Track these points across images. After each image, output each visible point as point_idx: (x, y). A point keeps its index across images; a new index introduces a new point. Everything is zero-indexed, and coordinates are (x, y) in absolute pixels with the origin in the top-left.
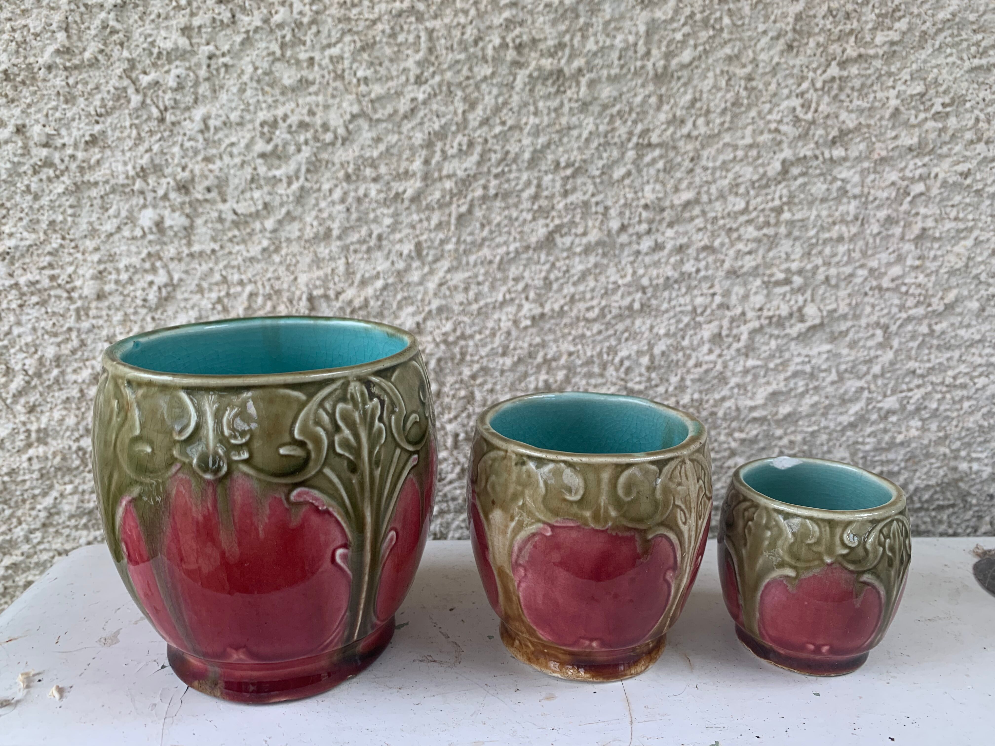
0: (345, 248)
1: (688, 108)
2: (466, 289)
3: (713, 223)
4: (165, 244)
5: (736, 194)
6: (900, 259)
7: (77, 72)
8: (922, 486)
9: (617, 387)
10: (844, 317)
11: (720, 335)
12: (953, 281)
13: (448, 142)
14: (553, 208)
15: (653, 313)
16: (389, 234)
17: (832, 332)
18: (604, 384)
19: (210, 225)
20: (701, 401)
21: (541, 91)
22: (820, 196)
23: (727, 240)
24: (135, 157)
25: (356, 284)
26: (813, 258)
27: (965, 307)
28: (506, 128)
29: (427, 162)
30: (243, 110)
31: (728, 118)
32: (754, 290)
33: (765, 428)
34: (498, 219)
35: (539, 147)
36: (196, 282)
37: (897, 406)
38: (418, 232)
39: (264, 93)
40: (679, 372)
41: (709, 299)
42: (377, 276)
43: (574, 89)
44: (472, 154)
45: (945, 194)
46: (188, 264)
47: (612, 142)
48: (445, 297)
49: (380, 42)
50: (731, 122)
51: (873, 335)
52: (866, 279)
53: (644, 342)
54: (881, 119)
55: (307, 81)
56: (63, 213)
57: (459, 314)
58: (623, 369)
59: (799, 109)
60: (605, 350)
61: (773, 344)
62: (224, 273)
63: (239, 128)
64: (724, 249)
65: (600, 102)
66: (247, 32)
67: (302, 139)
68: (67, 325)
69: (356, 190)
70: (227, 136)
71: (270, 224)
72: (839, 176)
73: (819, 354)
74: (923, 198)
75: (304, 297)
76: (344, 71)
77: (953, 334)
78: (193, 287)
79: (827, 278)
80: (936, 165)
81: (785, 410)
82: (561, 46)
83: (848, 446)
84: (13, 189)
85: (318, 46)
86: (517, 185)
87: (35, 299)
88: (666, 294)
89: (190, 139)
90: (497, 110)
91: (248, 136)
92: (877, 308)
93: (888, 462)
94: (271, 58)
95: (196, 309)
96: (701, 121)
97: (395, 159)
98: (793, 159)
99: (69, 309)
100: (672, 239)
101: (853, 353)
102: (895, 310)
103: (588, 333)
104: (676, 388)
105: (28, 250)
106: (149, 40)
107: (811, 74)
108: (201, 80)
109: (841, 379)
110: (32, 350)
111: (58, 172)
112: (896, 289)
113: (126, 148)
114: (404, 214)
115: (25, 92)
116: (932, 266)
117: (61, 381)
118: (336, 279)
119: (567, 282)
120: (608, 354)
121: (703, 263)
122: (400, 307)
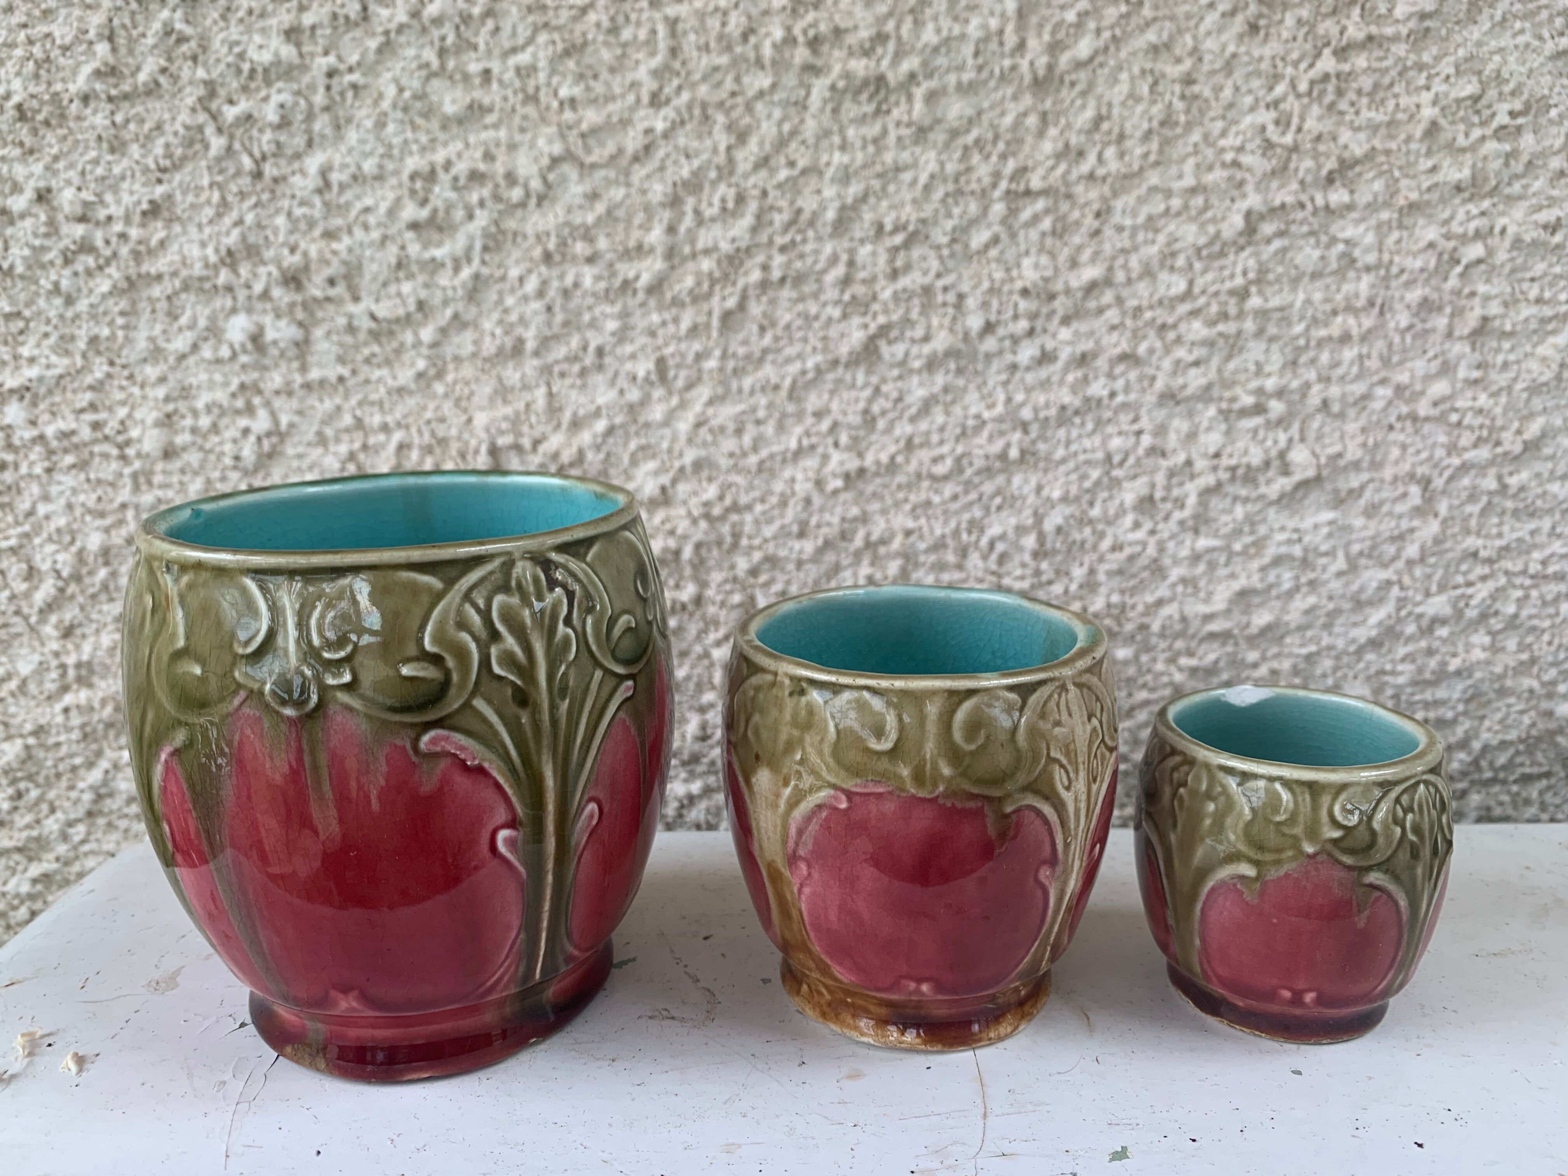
0: (546, 370)
1: (1089, 132)
2: (739, 432)
3: (1135, 317)
4: (265, 368)
5: (1172, 269)
6: (1447, 369)
7: (126, 105)
8: (1494, 742)
10: (1356, 465)
11: (1150, 499)
12: (1537, 403)
13: (705, 196)
14: (874, 298)
15: (1042, 464)
16: (615, 346)
17: (1336, 491)
19: (335, 338)
20: (1123, 607)
21: (851, 111)
22: (1310, 269)
23: (1158, 344)
24: (219, 234)
25: (564, 426)
26: (1301, 370)
27: (1558, 446)
28: (796, 172)
29: (671, 229)
30: (382, 156)
31: (1155, 147)
32: (1205, 424)
33: (1229, 649)
34: (787, 317)
35: (849, 201)
36: (315, 428)
37: (1448, 611)
38: (660, 341)
39: (415, 127)
40: (1087, 560)
41: (1132, 440)
42: (597, 414)
43: (903, 106)
44: (742, 215)
45: (1519, 261)
46: (302, 400)
47: (967, 189)
48: (705, 444)
49: (594, 41)
50: (1160, 152)
51: (1405, 495)
52: (1390, 403)
53: (1028, 512)
54: (1409, 139)
55: (480, 107)
56: (111, 323)
57: (728, 471)
58: (994, 557)
59: (1271, 128)
60: (964, 525)
61: (1239, 511)
62: (358, 413)
63: (377, 184)
64: (1154, 359)
65: (946, 126)
66: (387, 33)
67: (474, 198)
68: (119, 500)
69: (561, 277)
70: (358, 197)
71: (427, 334)
72: (1340, 235)
73: (1316, 527)
74: (1483, 267)
75: (484, 449)
76: (537, 89)
77: (1539, 491)
78: (311, 436)
79: (1325, 403)
80: (1502, 214)
81: (1261, 619)
82: (881, 38)
83: (1368, 678)
84: (33, 288)
85: (496, 52)
86: (815, 262)
87: (69, 459)
88: (1062, 433)
89: (302, 203)
90: (781, 143)
91: (391, 196)
92: (1411, 450)
93: (1437, 703)
94: (424, 73)
96: (1110, 153)
97: (621, 227)
98: (1264, 209)
99: (121, 475)
100: (1068, 343)
101: (1373, 524)
102: (1440, 453)
103: (936, 499)
104: (1081, 586)
105: (58, 384)
106: (237, 50)
107: (1290, 71)
108: (317, 110)
109: (1353, 567)
110: (67, 538)
111: (101, 261)
112: (1441, 419)
113: (205, 220)
114: (638, 313)
115: (50, 137)
116: (1501, 379)
118: (533, 419)
119: (900, 417)
120: (970, 532)
121: (1120, 383)
122: (634, 460)
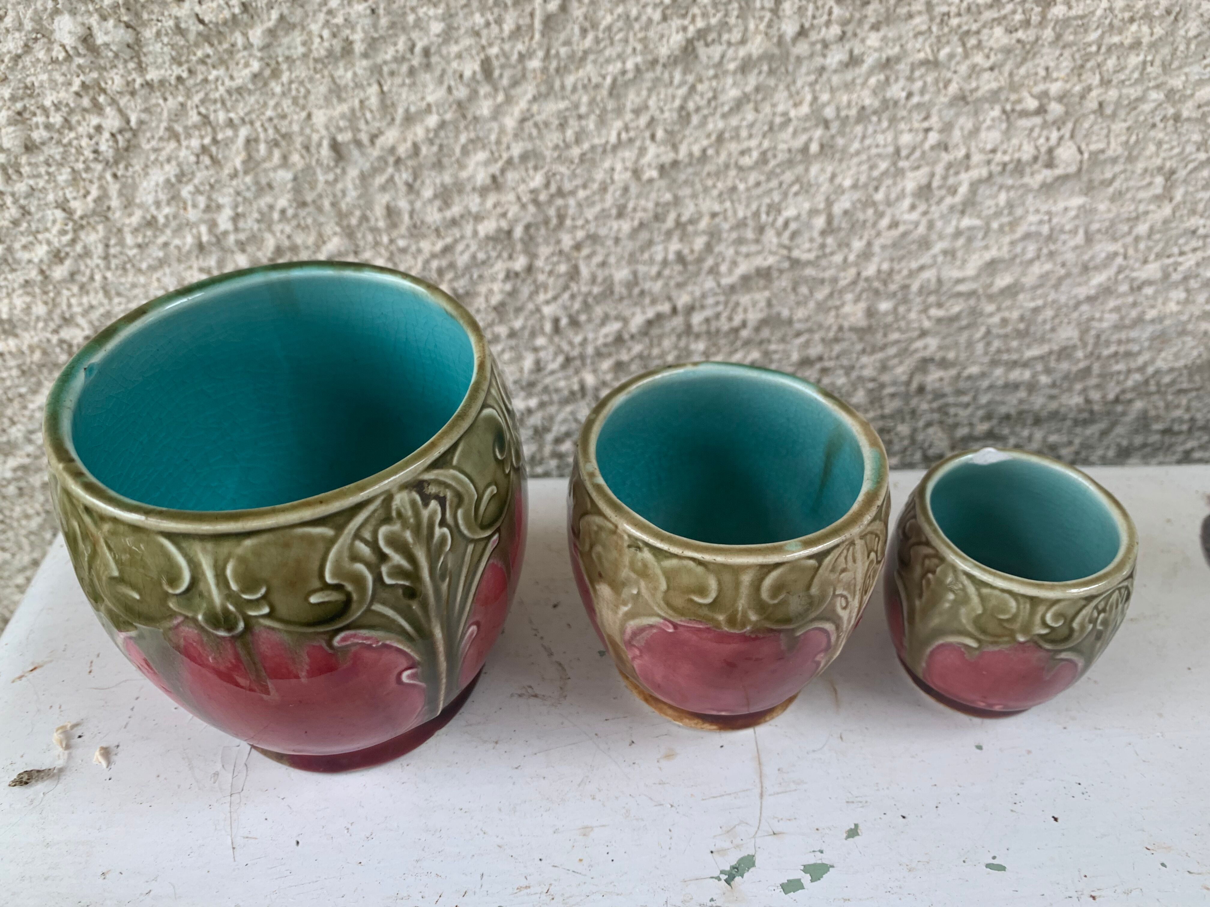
0: (376, 70)
2: (562, 126)
3: (941, 23)
4: (104, 69)
9: (777, 258)
10: (1114, 160)
11: (929, 186)
15: (838, 156)
16: (440, 46)
17: (1091, 181)
18: (759, 253)
20: (891, 272)
23: (960, 50)
25: (398, 121)
26: (1085, 76)
32: (988, 122)
33: (972, 303)
34: (609, 19)
36: (164, 125)
37: (1159, 275)
38: (484, 42)
40: (866, 235)
41: (921, 136)
42: (428, 109)
46: (146, 99)
48: (531, 138)
51: (1150, 184)
52: (1160, 105)
53: (821, 198)
57: (553, 162)
58: (787, 234)
60: (764, 209)
62: (203, 110)
64: (953, 63)
71: (256, 35)
73: (1066, 210)
75: (325, 143)
79: (1101, 105)
81: (1003, 281)
83: (1080, 323)
88: (859, 129)
92: (1165, 146)
93: (1129, 341)
95: (174, 163)
100: (876, 50)
101: (1115, 208)
102: (1190, 148)
103: (741, 186)
104: (858, 256)
109: (1089, 241)
114: (461, 14)
117: (10, 260)
118: (369, 115)
119: (713, 114)
120: (768, 214)
121: (919, 84)
122: (465, 151)
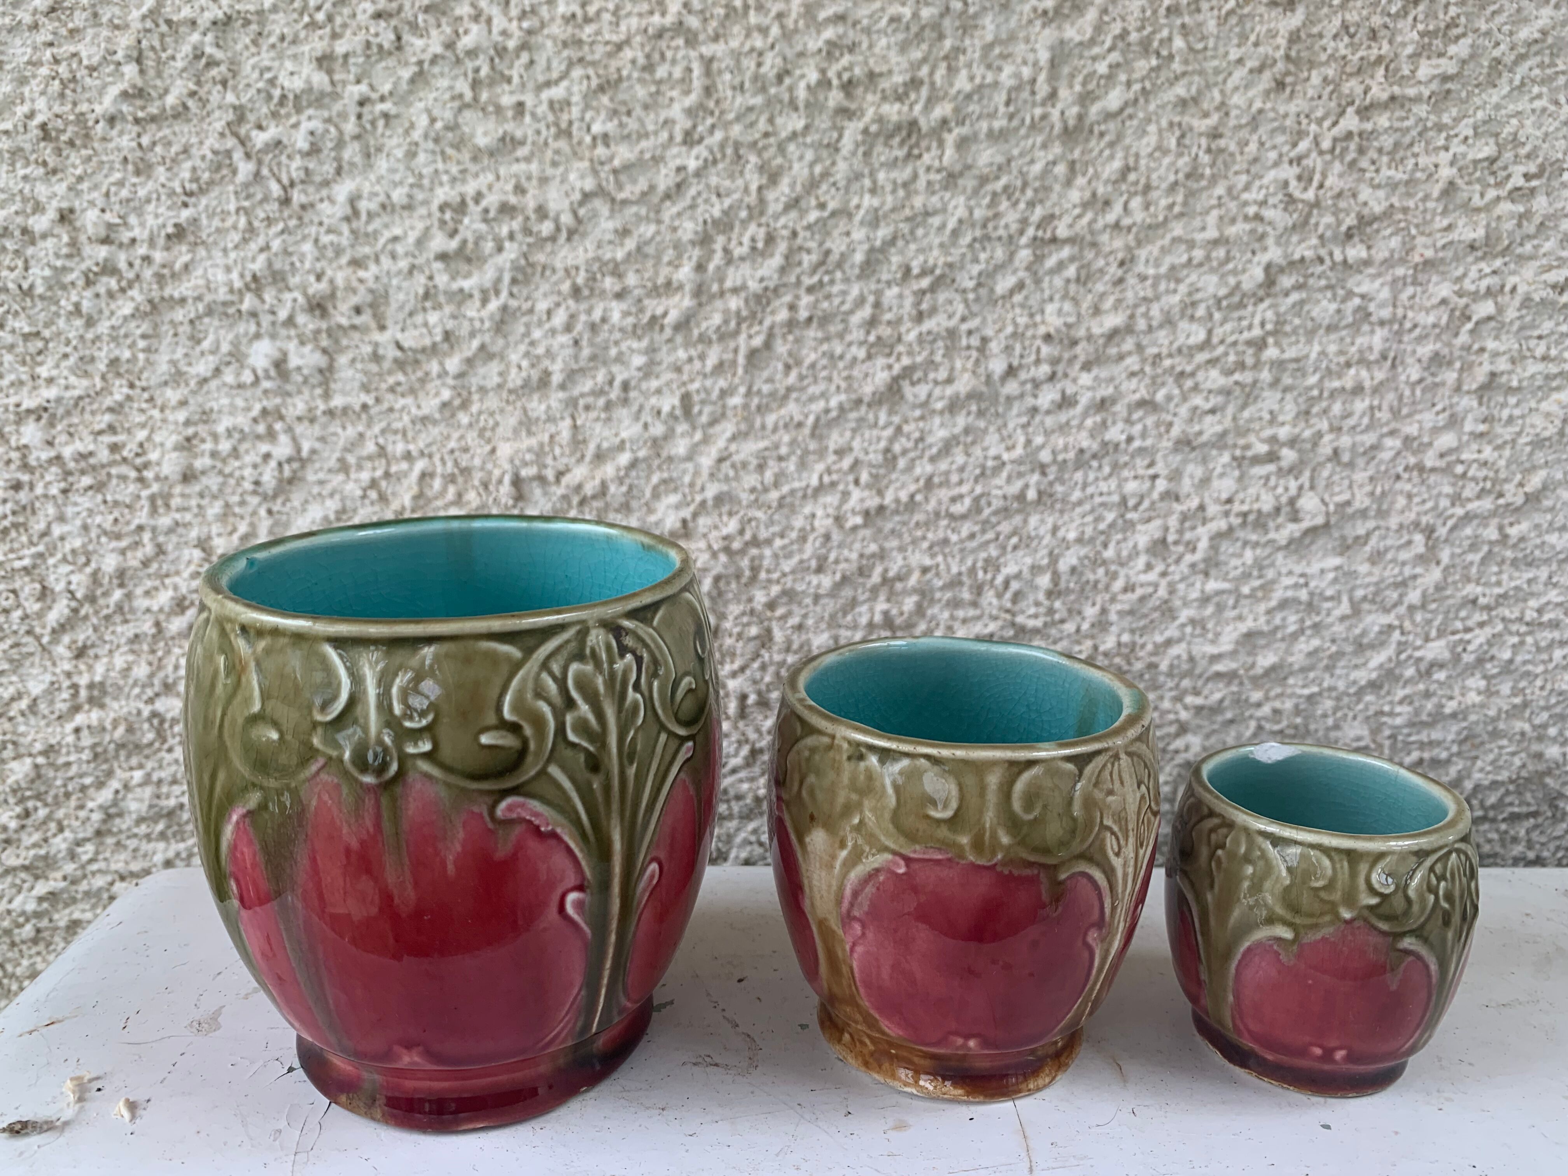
0: (572, 403)
1: (1115, 182)
2: (761, 468)
3: (1154, 364)
4: (289, 394)
5: (1192, 318)
6: (1454, 422)
7: (154, 127)
8: (1486, 783)
9: (1000, 623)
10: (1363, 513)
11: (1164, 541)
12: (1540, 457)
13: (734, 236)
14: (899, 339)
15: (1058, 506)
16: (640, 380)
17: (1343, 538)
18: (979, 618)
19: (359, 366)
20: (1133, 646)
21: (882, 154)
22: (1326, 322)
23: (1176, 391)
24: (244, 259)
25: (588, 459)
26: (1313, 421)
27: (1558, 498)
28: (826, 214)
29: (700, 267)
30: (412, 186)
31: (1180, 198)
32: (1219, 470)
33: (1234, 688)
34: (813, 357)
35: (878, 243)
36: (337, 455)
37: (1447, 655)
38: (685, 377)
39: (445, 158)
40: (1099, 600)
41: (1148, 484)
42: (621, 447)
43: (934, 152)
44: (772, 255)
45: (1528, 319)
46: (325, 427)
47: (994, 235)
48: (727, 479)
49: (629, 77)
50: (1185, 204)
51: (1409, 543)
52: (1398, 454)
53: (1044, 552)
54: (1426, 198)
55: (512, 139)
56: (132, 346)
57: (749, 506)
58: (1008, 595)
59: (1293, 183)
60: (980, 564)
61: (1249, 555)
62: (381, 441)
63: (405, 214)
64: (1172, 406)
65: (976, 172)
66: (420, 63)
67: (505, 231)
68: (136, 522)
69: (589, 312)
70: (386, 226)
71: (453, 364)
72: (1357, 290)
73: (1322, 571)
74: (1493, 324)
75: (507, 479)
76: (570, 123)
77: (1538, 541)
78: (332, 463)
79: (1336, 452)
80: (1513, 273)
81: (1266, 660)
82: (914, 83)
83: (1368, 718)
84: (54, 308)
85: (530, 85)
86: (843, 303)
87: (86, 481)
88: (1079, 476)
89: (329, 231)
90: (813, 184)
91: (420, 226)
92: (1416, 500)
93: (1432, 744)
94: (456, 104)
95: (337, 497)
96: (1136, 203)
97: (650, 263)
98: (1284, 263)
99: (139, 497)
100: (1088, 389)
101: (1376, 571)
102: (1444, 503)
103: (954, 538)
104: (1093, 625)
105: (76, 405)
106: (267, 76)
107: (1313, 127)
108: (347, 138)
109: (1356, 611)
110: (82, 559)
111: (124, 284)
112: (1447, 470)
113: (230, 245)
114: (665, 349)
115: (74, 158)
116: (1506, 433)
117: (126, 608)
118: (557, 451)
119: (921, 457)
120: (985, 570)
121: (1138, 428)
122: (656, 495)
